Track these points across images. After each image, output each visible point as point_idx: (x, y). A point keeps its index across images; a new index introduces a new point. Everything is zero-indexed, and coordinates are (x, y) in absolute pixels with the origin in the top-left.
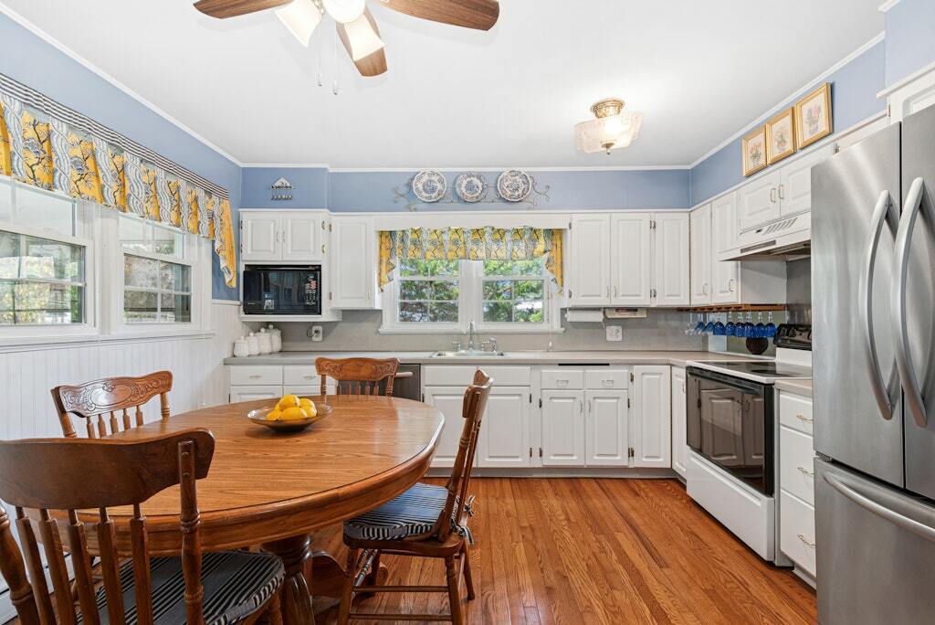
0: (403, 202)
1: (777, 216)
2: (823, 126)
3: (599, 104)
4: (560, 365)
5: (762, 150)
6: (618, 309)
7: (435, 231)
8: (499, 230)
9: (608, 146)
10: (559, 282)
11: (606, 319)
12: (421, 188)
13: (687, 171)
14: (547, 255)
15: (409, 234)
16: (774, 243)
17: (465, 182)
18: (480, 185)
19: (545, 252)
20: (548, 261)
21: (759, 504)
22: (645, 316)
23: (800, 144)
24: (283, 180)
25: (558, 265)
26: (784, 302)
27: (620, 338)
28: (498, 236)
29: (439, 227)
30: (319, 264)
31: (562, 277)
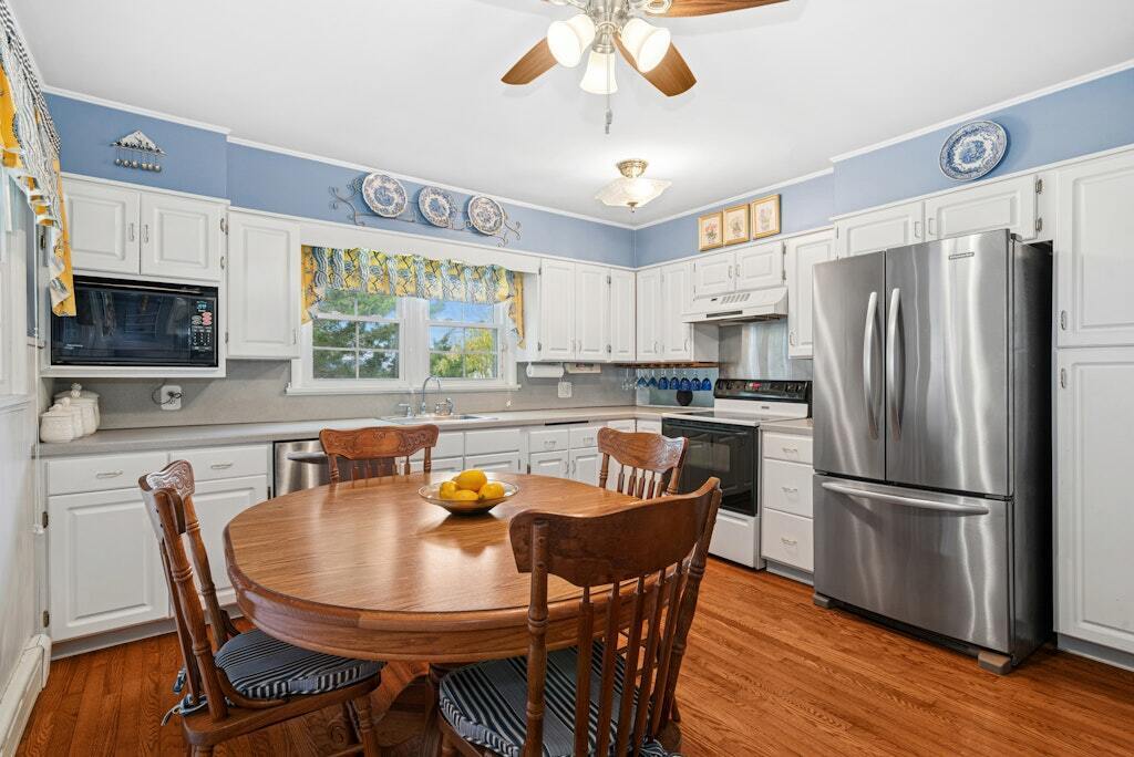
0: (345, 209)
1: (732, 289)
2: (773, 226)
3: (625, 163)
4: (546, 425)
5: (717, 231)
6: (578, 364)
7: (376, 254)
8: (457, 265)
9: (633, 204)
10: (520, 331)
11: (566, 373)
12: (372, 196)
13: (632, 232)
14: (510, 300)
15: (342, 254)
16: (740, 312)
17: (428, 201)
18: (447, 206)
19: (509, 297)
20: (510, 308)
21: (745, 524)
22: (599, 371)
23: (753, 235)
24: (141, 136)
25: (519, 313)
26: (717, 360)
27: (570, 395)
28: (455, 272)
29: (385, 252)
30: (214, 285)
31: (523, 326)
